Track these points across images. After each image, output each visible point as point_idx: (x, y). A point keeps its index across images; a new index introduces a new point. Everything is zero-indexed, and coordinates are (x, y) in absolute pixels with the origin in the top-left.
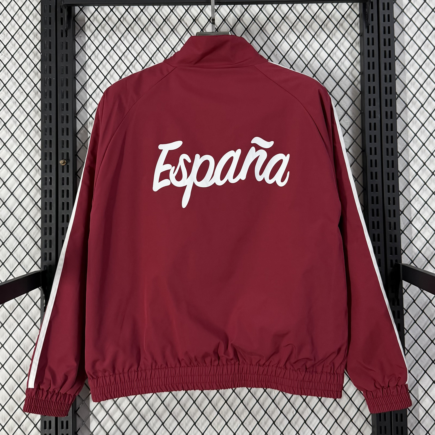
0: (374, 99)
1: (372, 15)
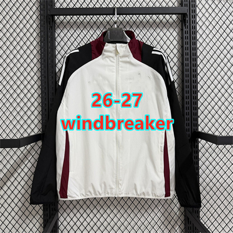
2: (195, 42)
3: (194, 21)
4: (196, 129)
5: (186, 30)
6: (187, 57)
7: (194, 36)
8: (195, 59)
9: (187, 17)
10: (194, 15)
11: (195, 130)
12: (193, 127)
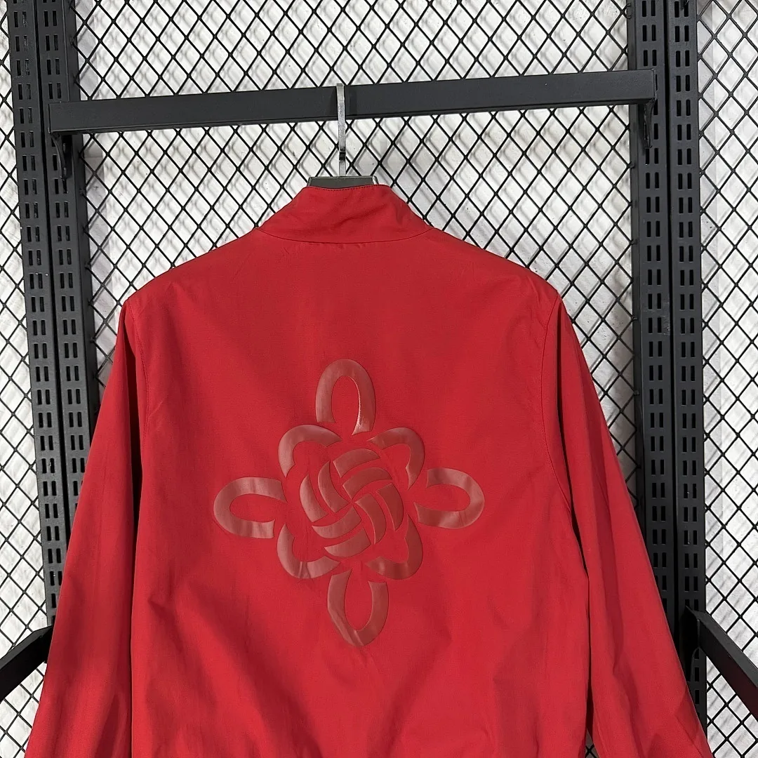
0: (659, 296)
1: (656, 126)
2: (690, 224)
3: (689, 126)
4: (696, 602)
5: (652, 169)
6: (655, 289)
7: (685, 194)
8: (692, 296)
9: (656, 113)
10: (688, 102)
11: (692, 603)
12: (683, 594)
